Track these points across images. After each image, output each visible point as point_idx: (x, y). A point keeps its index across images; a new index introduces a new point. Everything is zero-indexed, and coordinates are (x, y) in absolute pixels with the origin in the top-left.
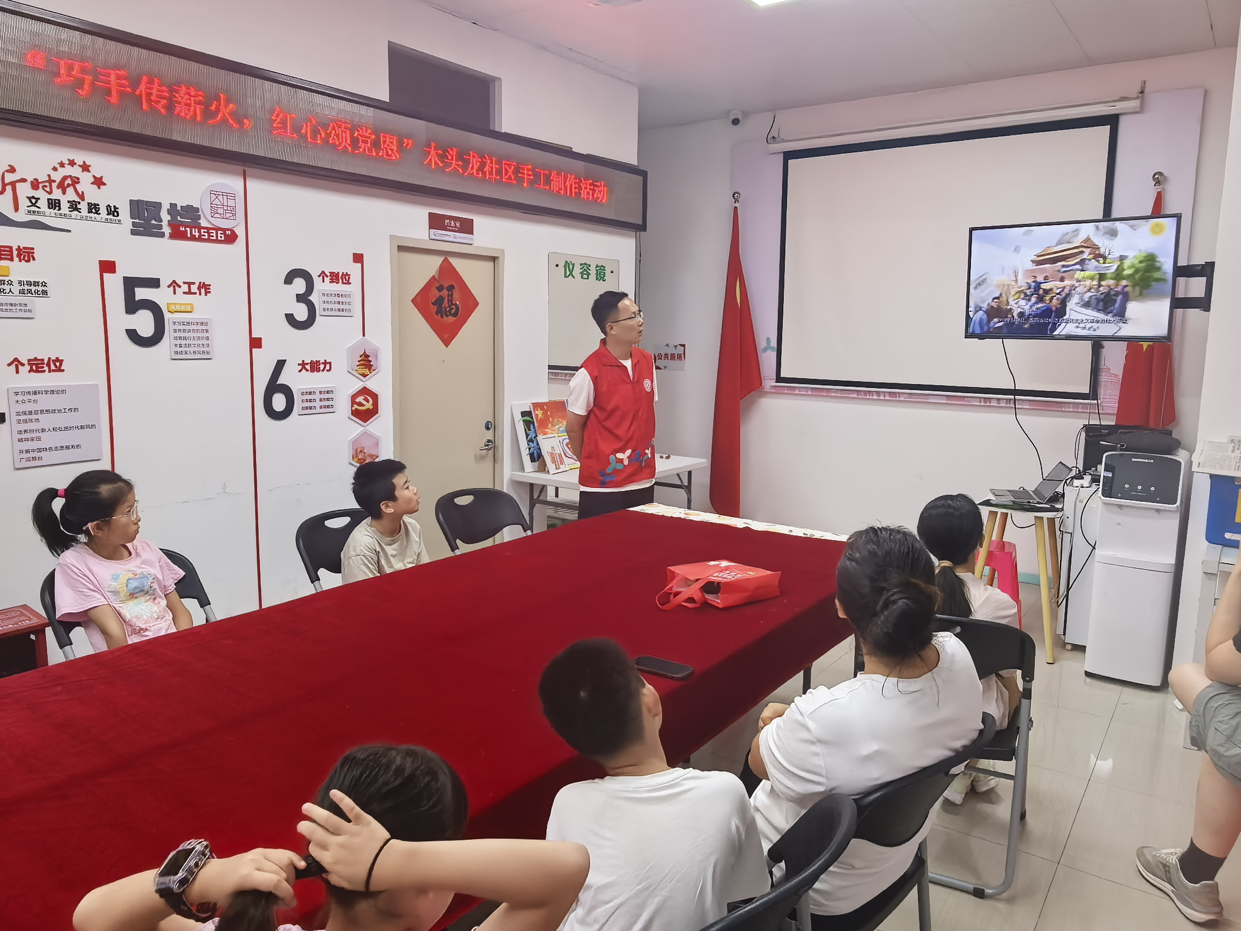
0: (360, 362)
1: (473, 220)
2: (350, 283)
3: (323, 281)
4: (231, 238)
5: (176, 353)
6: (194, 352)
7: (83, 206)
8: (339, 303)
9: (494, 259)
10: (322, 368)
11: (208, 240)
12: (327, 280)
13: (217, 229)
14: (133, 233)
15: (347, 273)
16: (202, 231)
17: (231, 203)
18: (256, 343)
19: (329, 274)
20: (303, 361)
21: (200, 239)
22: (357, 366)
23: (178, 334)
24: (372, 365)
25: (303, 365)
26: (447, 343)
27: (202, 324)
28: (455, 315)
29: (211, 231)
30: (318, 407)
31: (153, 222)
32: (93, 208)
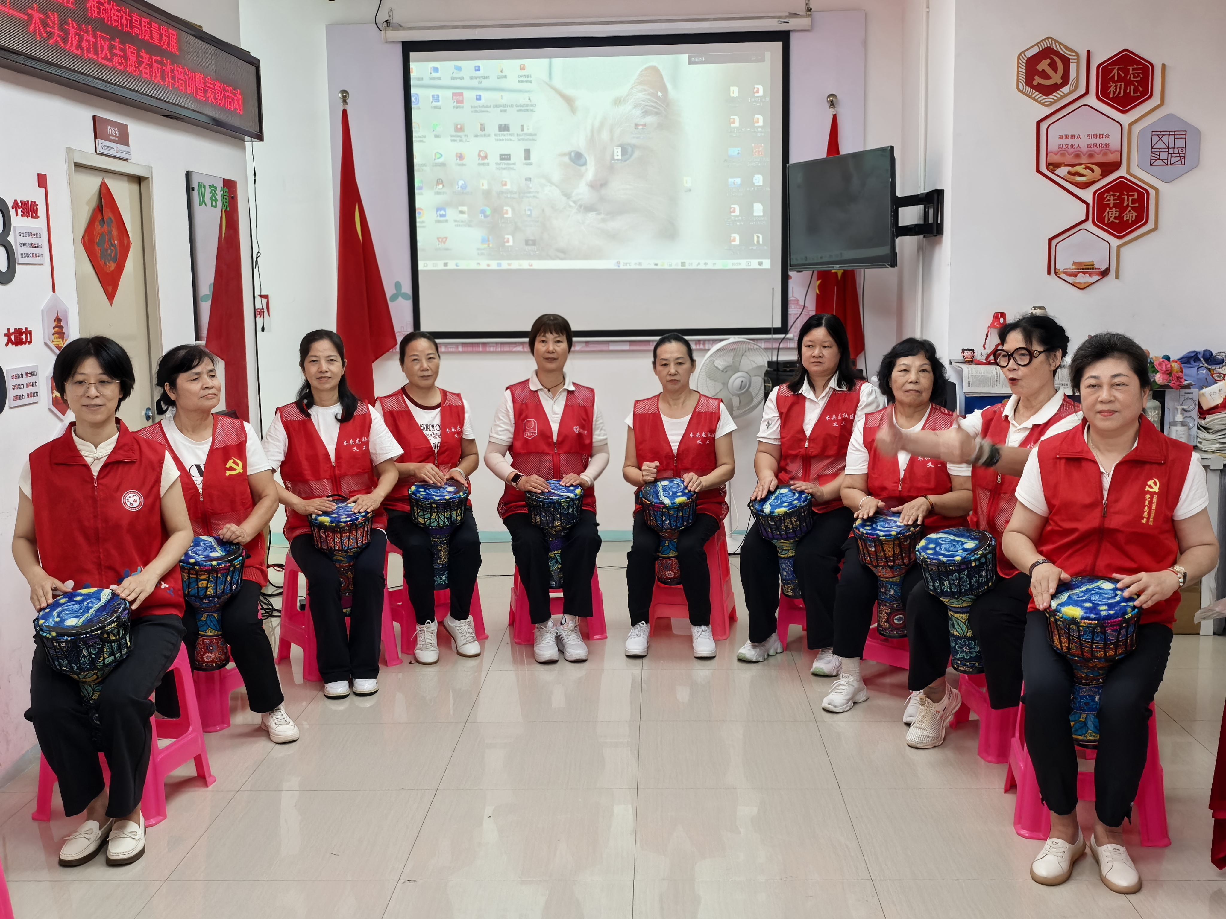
0: (56, 329)
1: (127, 126)
2: (39, 217)
3: (17, 215)
8: (33, 245)
9: (141, 180)
10: (24, 340)
12: (19, 211)
15: (35, 202)
19: (20, 204)
20: (9, 330)
22: (53, 334)
24: (64, 333)
25: (9, 335)
26: (111, 298)
28: (114, 259)
30: (26, 397)
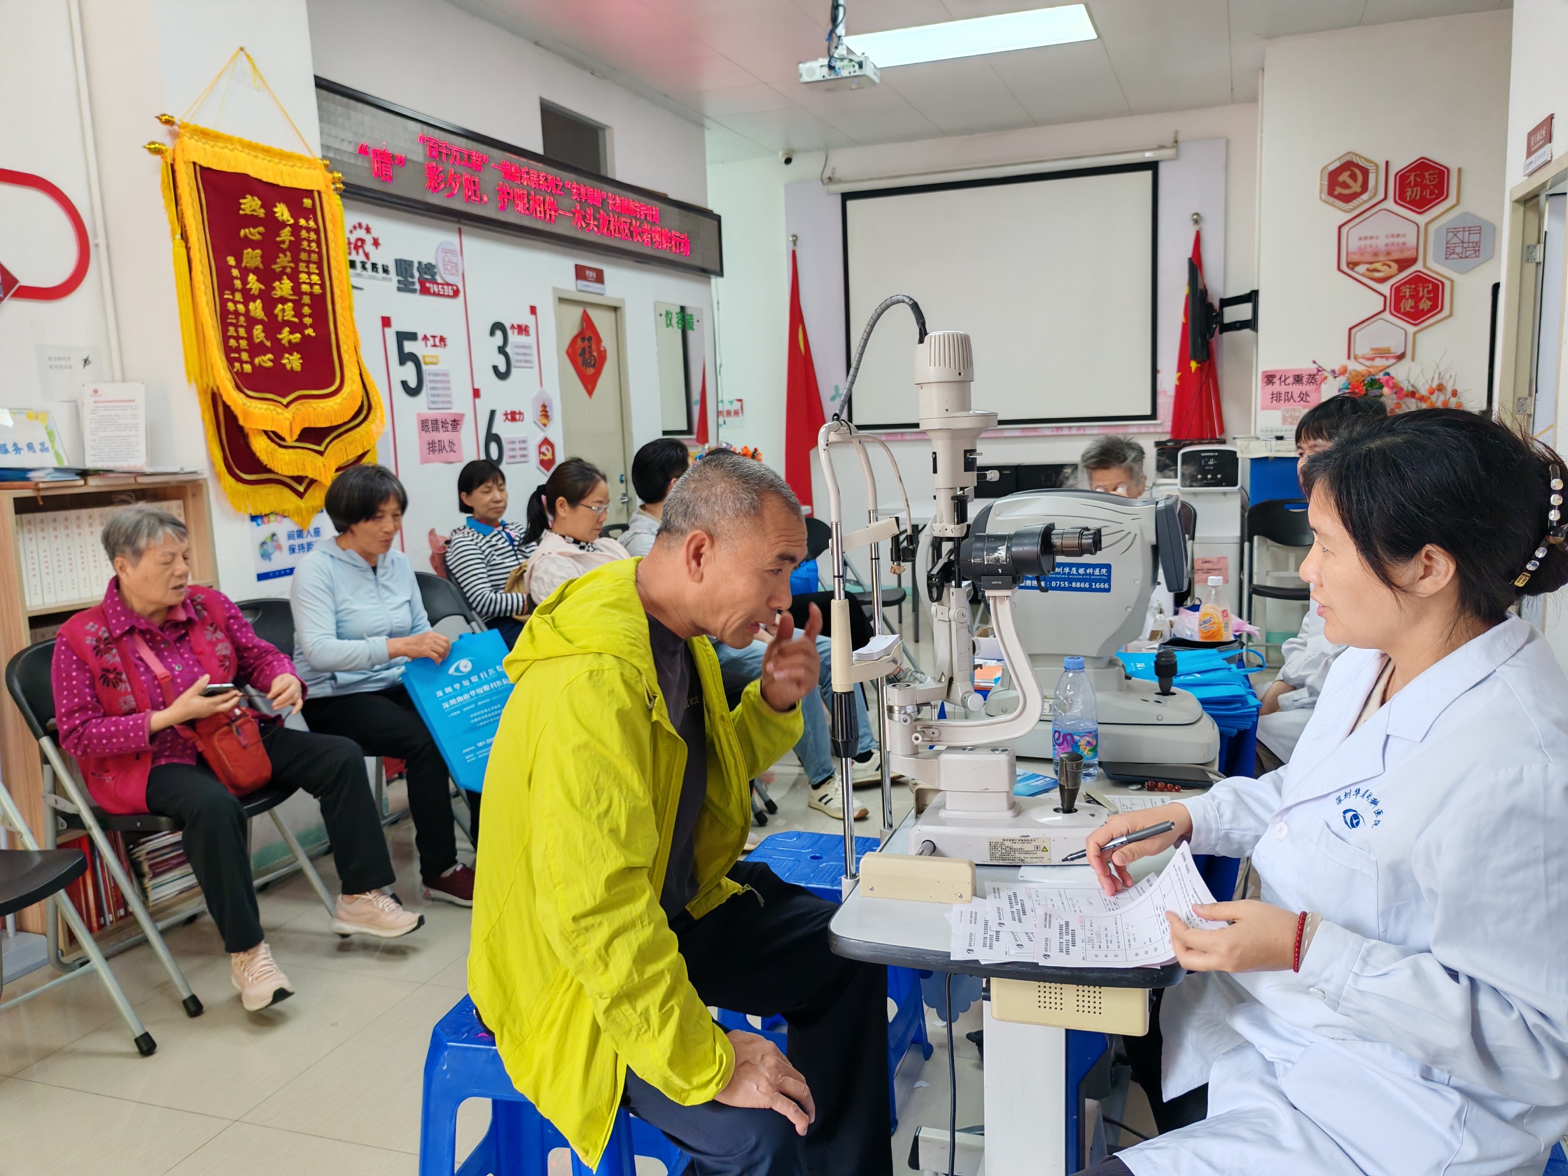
0: (542, 413)
1: (603, 270)
2: (530, 335)
3: (514, 334)
4: (456, 293)
5: (433, 402)
6: (443, 402)
7: (369, 266)
8: (525, 354)
9: (615, 309)
10: (518, 419)
11: (443, 296)
12: (516, 331)
13: (448, 284)
14: (399, 289)
15: (527, 325)
16: (440, 286)
17: (455, 260)
18: (476, 393)
19: (517, 327)
20: (506, 412)
21: (439, 295)
22: (540, 416)
23: (433, 385)
24: (549, 416)
25: (506, 414)
26: (590, 392)
27: (446, 375)
28: (594, 366)
29: (445, 287)
30: (519, 456)
31: (410, 279)
32: (374, 266)
